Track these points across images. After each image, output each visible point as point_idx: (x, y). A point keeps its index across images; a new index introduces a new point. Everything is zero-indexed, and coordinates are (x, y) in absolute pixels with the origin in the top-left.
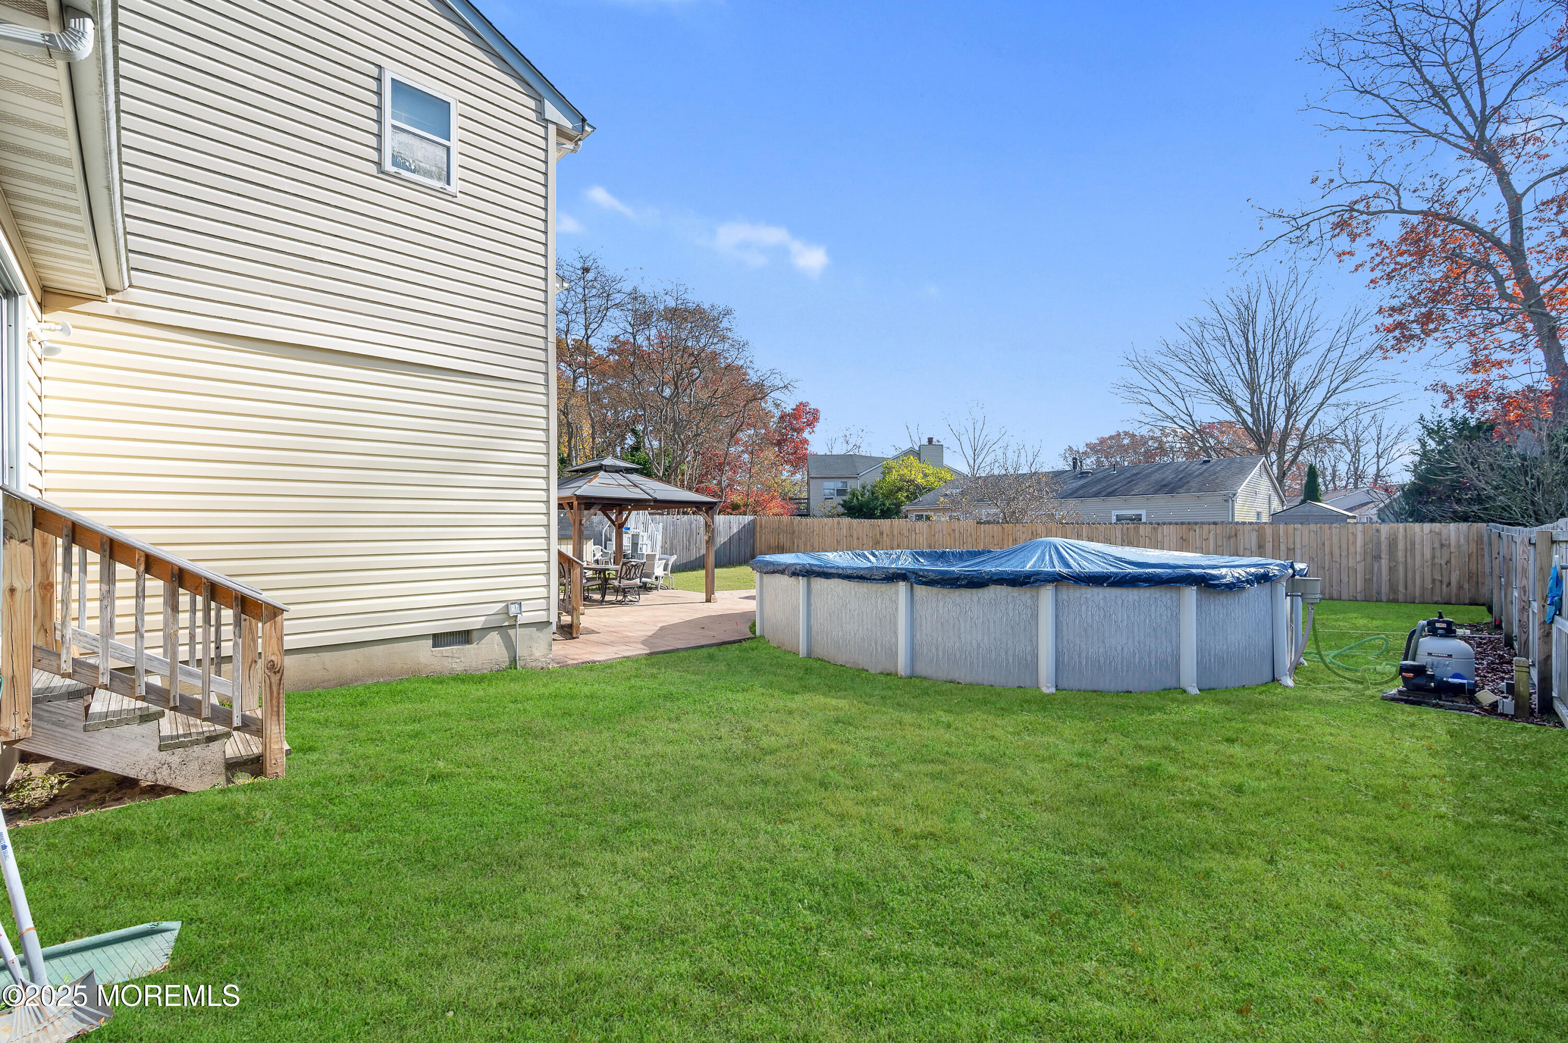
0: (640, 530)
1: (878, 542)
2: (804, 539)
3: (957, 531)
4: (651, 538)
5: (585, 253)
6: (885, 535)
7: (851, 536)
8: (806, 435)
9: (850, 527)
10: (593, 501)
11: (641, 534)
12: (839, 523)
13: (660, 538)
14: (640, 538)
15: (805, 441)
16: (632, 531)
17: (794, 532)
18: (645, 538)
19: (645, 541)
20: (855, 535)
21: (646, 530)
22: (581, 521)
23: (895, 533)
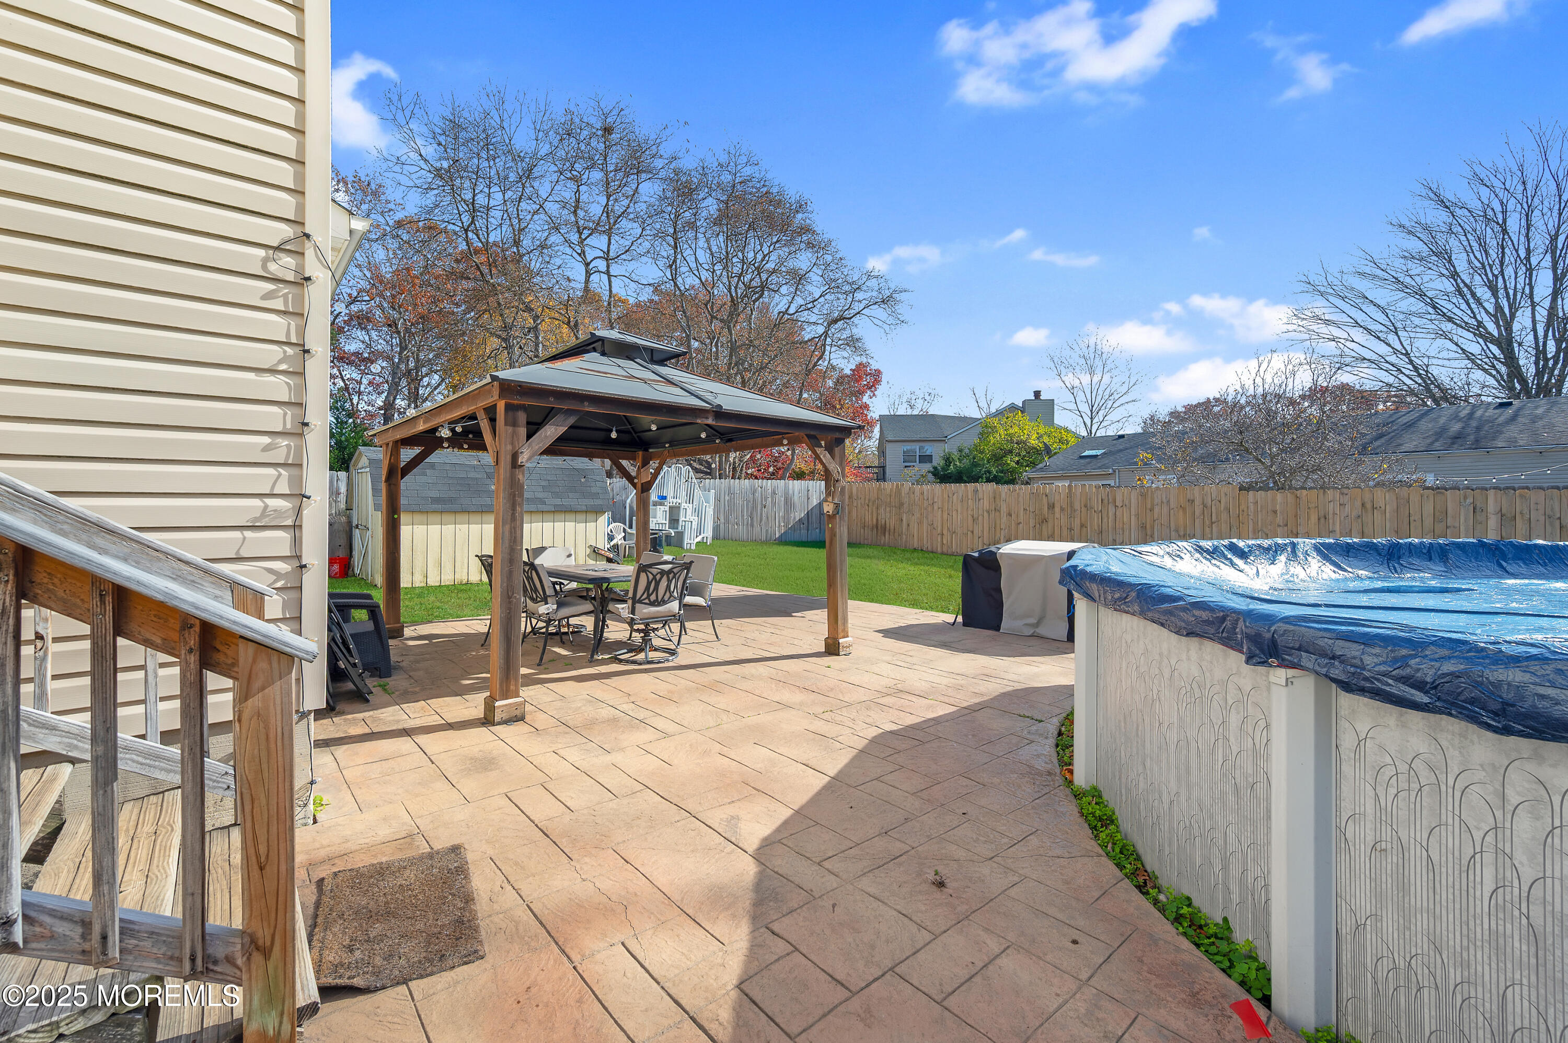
0: (682, 500)
1: (1045, 520)
2: (917, 515)
3: (1197, 503)
4: (698, 512)
5: (607, 105)
6: (1057, 509)
7: (997, 510)
8: (866, 399)
9: (995, 497)
10: (551, 403)
11: (684, 505)
12: (976, 491)
13: (710, 511)
14: (682, 513)
15: (866, 407)
16: (671, 501)
17: (902, 504)
18: (689, 512)
19: (690, 516)
20: (1004, 509)
21: (690, 500)
22: (515, 456)
23: (1077, 505)
